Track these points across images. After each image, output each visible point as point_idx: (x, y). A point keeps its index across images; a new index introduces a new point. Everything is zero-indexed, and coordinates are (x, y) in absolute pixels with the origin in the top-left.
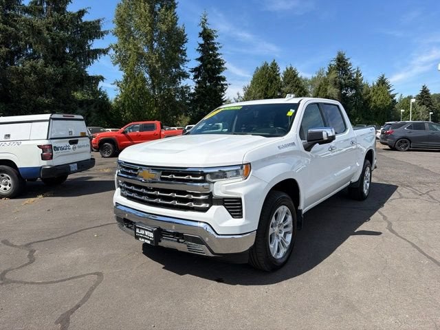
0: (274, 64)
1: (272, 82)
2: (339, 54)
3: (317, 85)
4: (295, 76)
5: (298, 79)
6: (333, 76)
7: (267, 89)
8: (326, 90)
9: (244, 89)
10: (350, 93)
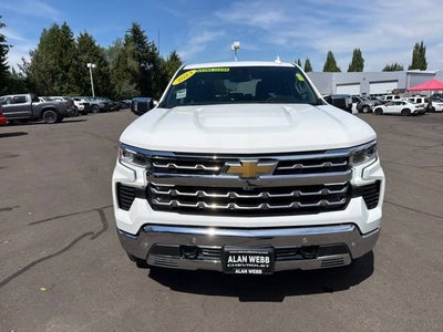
0: (66, 28)
1: (66, 48)
2: (134, 25)
3: (115, 56)
4: (92, 44)
5: (96, 48)
6: (131, 47)
7: (61, 55)
8: (126, 62)
9: (31, 54)
10: (149, 67)
